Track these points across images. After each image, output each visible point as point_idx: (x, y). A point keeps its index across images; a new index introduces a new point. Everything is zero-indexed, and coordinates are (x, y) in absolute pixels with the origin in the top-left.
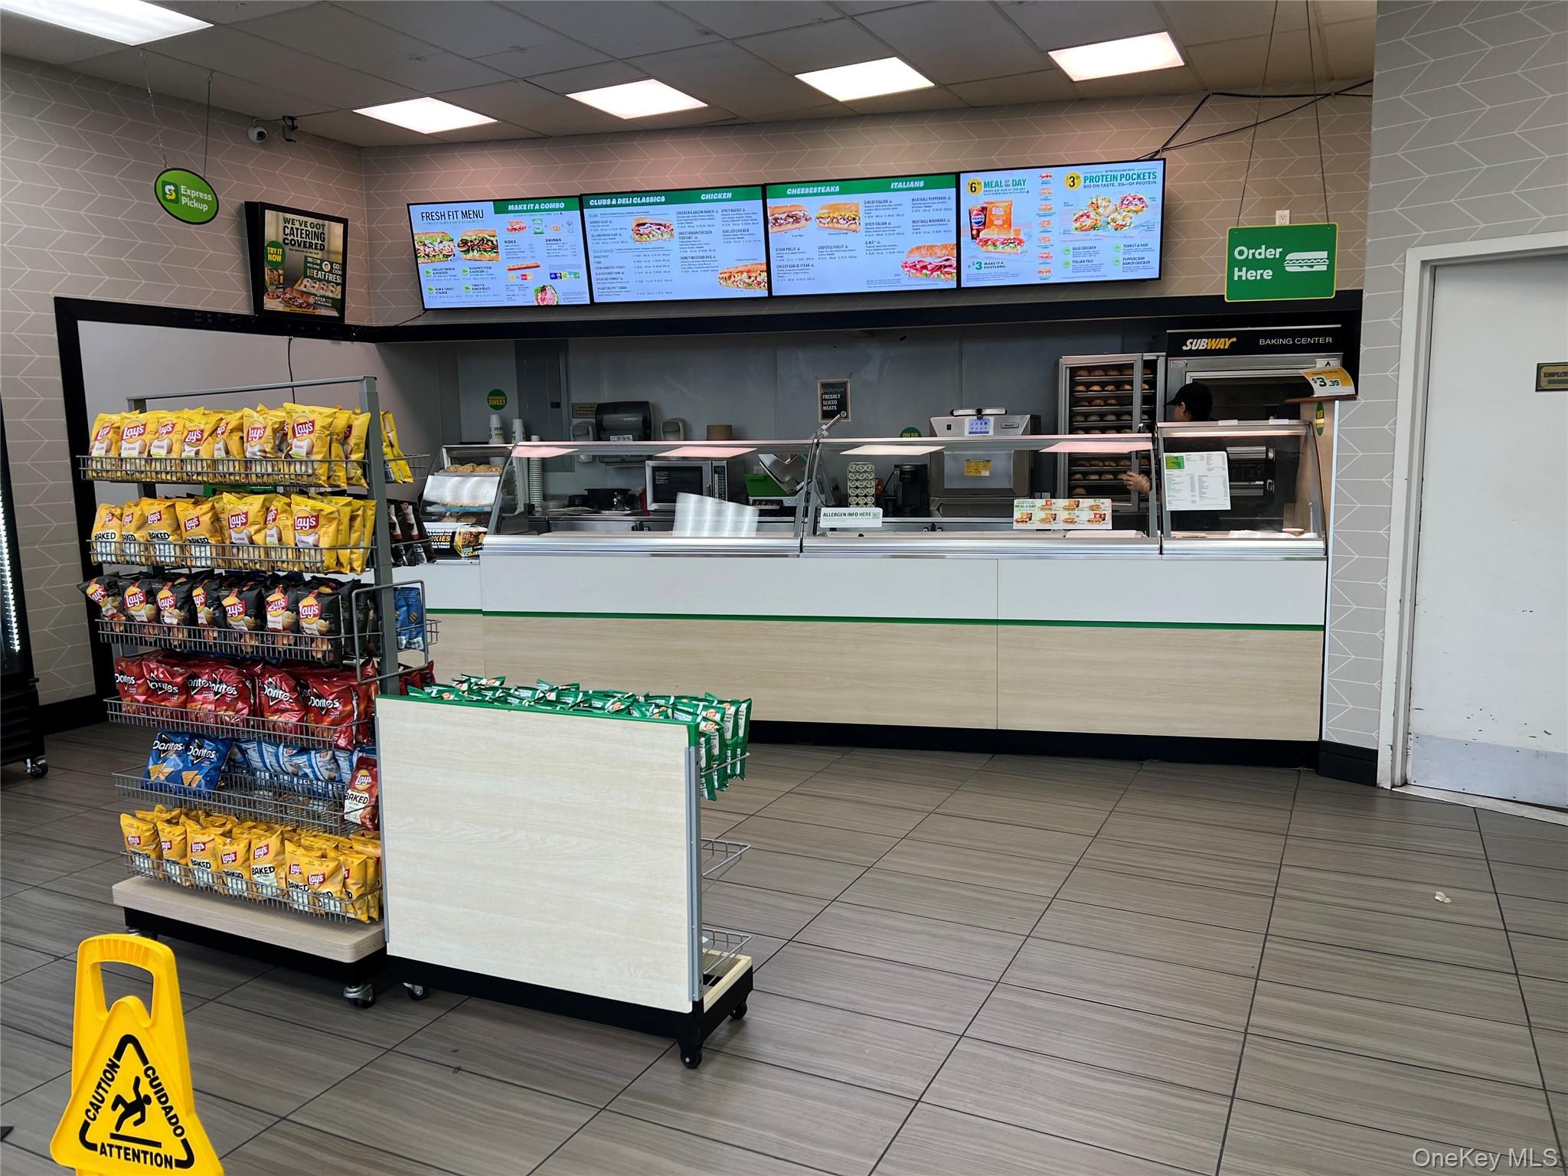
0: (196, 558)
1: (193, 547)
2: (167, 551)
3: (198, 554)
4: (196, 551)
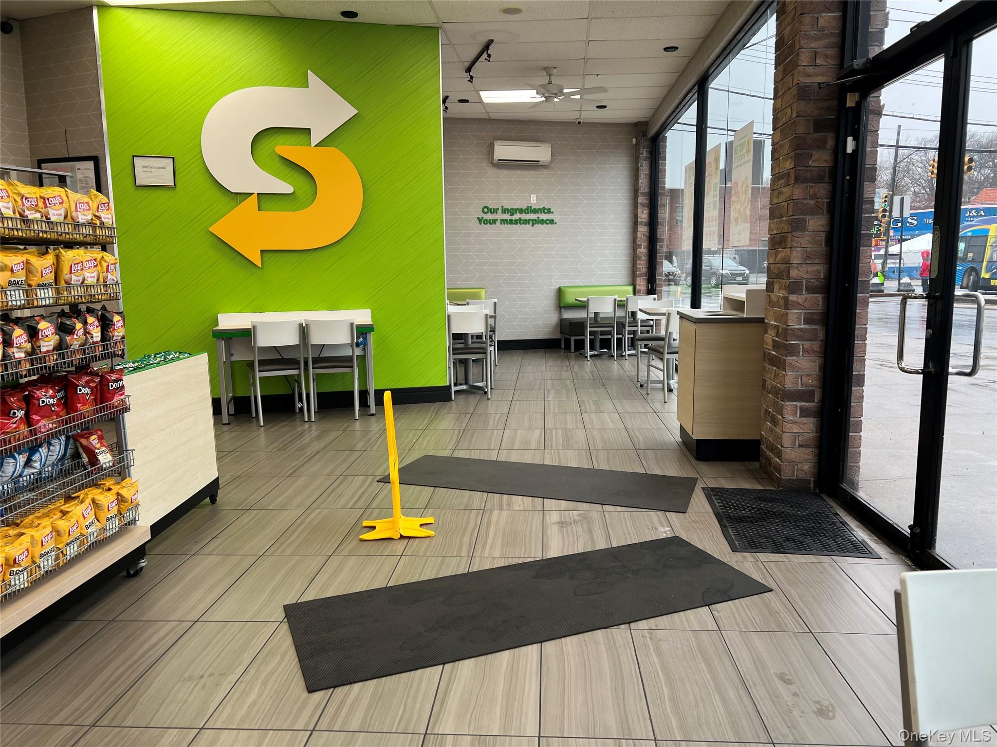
0: (42, 299)
1: (38, 290)
2: (17, 295)
3: (43, 296)
4: (41, 293)
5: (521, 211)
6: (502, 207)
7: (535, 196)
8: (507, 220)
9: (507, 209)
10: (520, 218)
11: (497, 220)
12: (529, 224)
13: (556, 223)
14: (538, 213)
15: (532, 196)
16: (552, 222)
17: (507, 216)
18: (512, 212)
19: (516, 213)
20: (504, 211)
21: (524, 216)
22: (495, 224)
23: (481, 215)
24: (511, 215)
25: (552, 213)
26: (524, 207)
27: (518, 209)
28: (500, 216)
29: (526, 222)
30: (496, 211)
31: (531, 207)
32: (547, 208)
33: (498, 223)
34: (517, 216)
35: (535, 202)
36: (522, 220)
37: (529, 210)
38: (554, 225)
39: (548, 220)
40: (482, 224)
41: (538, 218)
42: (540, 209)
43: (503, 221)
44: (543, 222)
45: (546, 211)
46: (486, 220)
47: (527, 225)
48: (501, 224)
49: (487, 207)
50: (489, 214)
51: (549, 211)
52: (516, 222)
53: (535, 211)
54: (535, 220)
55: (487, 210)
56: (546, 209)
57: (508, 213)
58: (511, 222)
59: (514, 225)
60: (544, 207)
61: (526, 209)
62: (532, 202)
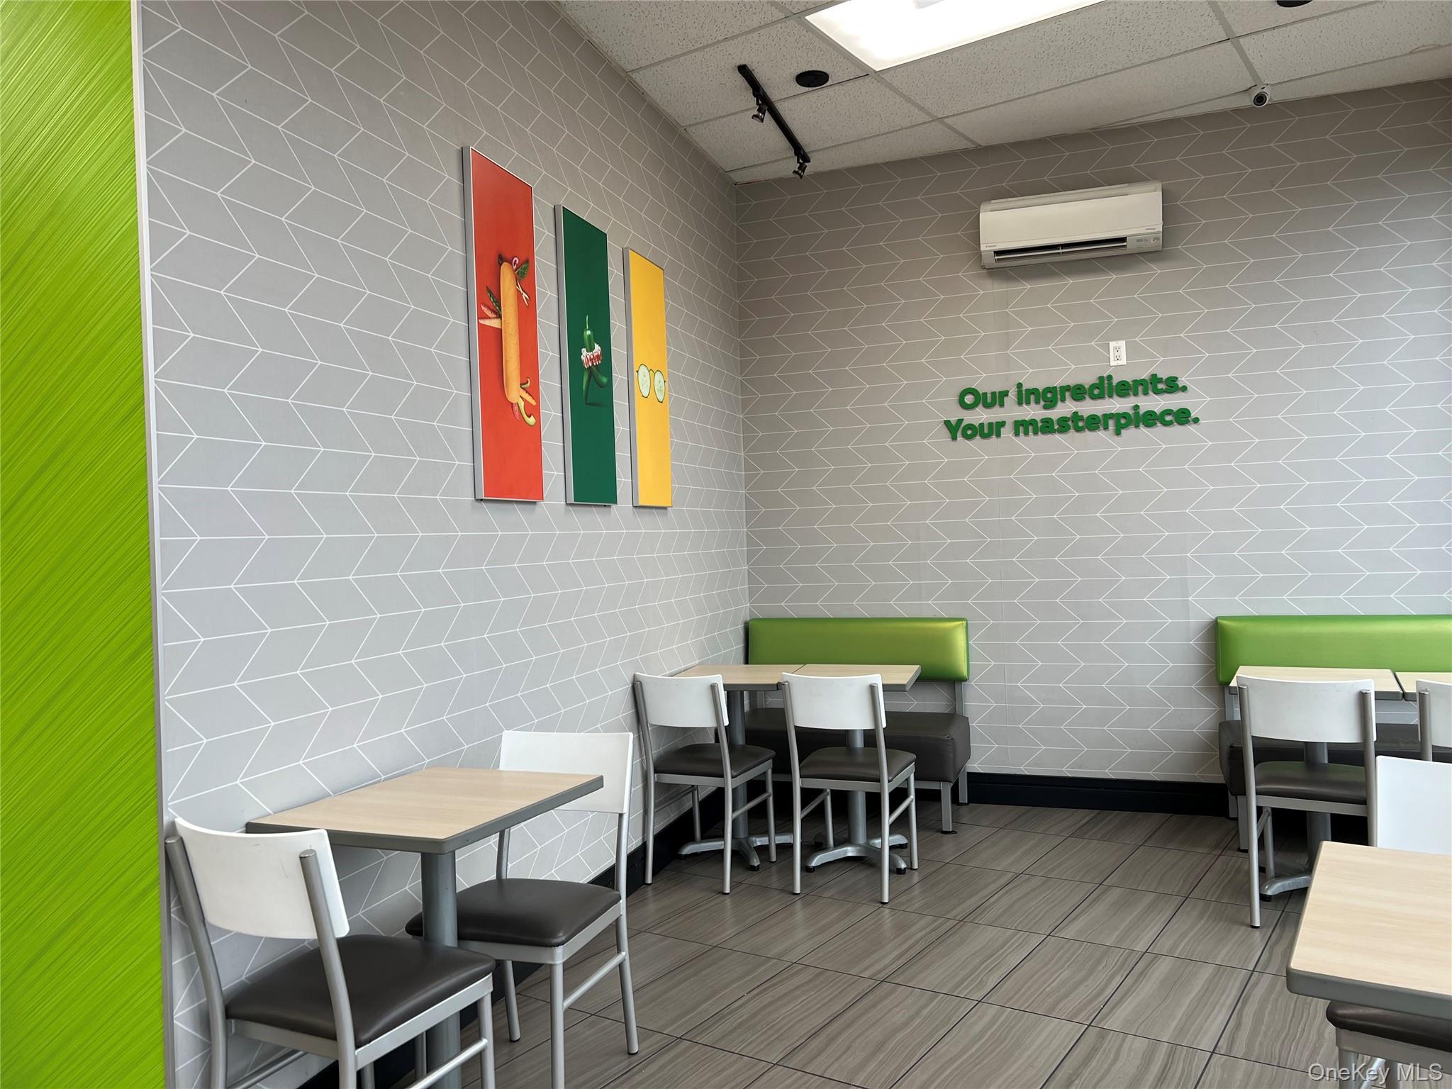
5: (1078, 392)
6: (1019, 386)
7: (1122, 344)
8: (1032, 422)
9: (1034, 392)
10: (1075, 413)
11: (1003, 424)
12: (1106, 428)
13: (1196, 420)
14: (1136, 395)
15: (1112, 344)
16: (1183, 417)
17: (1034, 412)
18: (1050, 397)
19: (1063, 400)
20: (1025, 396)
21: (1088, 408)
22: (998, 435)
23: (956, 414)
24: (1045, 408)
25: (1184, 389)
26: (1088, 379)
27: (1068, 388)
28: (1011, 412)
29: (1094, 423)
30: (998, 399)
31: (1110, 377)
32: (1163, 375)
33: (1007, 432)
34: (1065, 408)
35: (1123, 361)
36: (1081, 418)
37: (1104, 387)
38: (1191, 428)
39: (1168, 412)
40: (960, 438)
41: (1136, 407)
42: (1142, 383)
43: (1022, 427)
44: (1150, 419)
45: (1160, 386)
46: (970, 427)
47: (1101, 434)
48: (1017, 434)
49: (970, 391)
50: (980, 409)
51: (1172, 386)
52: (1064, 425)
53: (1124, 389)
54: (1125, 416)
55: (973, 398)
56: (1160, 381)
57: (1037, 402)
58: (1047, 427)
59: (1057, 436)
60: (1154, 376)
61: (1094, 386)
62: (1113, 363)
